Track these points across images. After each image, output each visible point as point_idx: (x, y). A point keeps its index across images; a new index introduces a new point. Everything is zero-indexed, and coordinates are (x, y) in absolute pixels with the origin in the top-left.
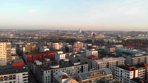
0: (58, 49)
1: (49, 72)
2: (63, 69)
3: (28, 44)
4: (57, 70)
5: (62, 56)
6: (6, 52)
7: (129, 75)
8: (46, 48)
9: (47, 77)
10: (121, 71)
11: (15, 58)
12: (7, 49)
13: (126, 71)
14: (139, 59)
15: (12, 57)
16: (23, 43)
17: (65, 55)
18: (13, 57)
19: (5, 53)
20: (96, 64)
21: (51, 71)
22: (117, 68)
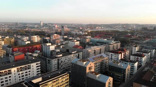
0: (36, 42)
1: (56, 60)
2: (66, 57)
4: (61, 59)
5: (52, 47)
7: (118, 57)
9: (55, 65)
10: (112, 55)
13: (115, 55)
14: (113, 46)
17: (54, 46)
20: (87, 52)
21: (58, 59)
22: (107, 53)
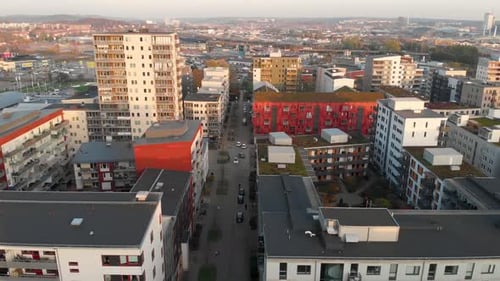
1: (303, 270)
2: (433, 268)
3: (272, 55)
4: (372, 271)
5: (420, 129)
8: (343, 74)
12: (158, 66)
15: (194, 103)
17: (435, 123)
19: (148, 86)
21: (324, 267)
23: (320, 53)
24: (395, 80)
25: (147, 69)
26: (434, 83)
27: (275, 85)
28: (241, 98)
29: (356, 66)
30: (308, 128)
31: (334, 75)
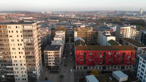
0: (129, 37)
3: (81, 26)
6: (23, 46)
8: (110, 34)
11: (53, 54)
12: (25, 40)
15: (49, 51)
16: (81, 23)
18: (51, 52)
19: (21, 50)
23: (94, 22)
24: (129, 36)
25: (20, 42)
26: (142, 36)
27: (83, 38)
28: (70, 41)
29: (108, 28)
30: (100, 62)
31: (106, 34)
